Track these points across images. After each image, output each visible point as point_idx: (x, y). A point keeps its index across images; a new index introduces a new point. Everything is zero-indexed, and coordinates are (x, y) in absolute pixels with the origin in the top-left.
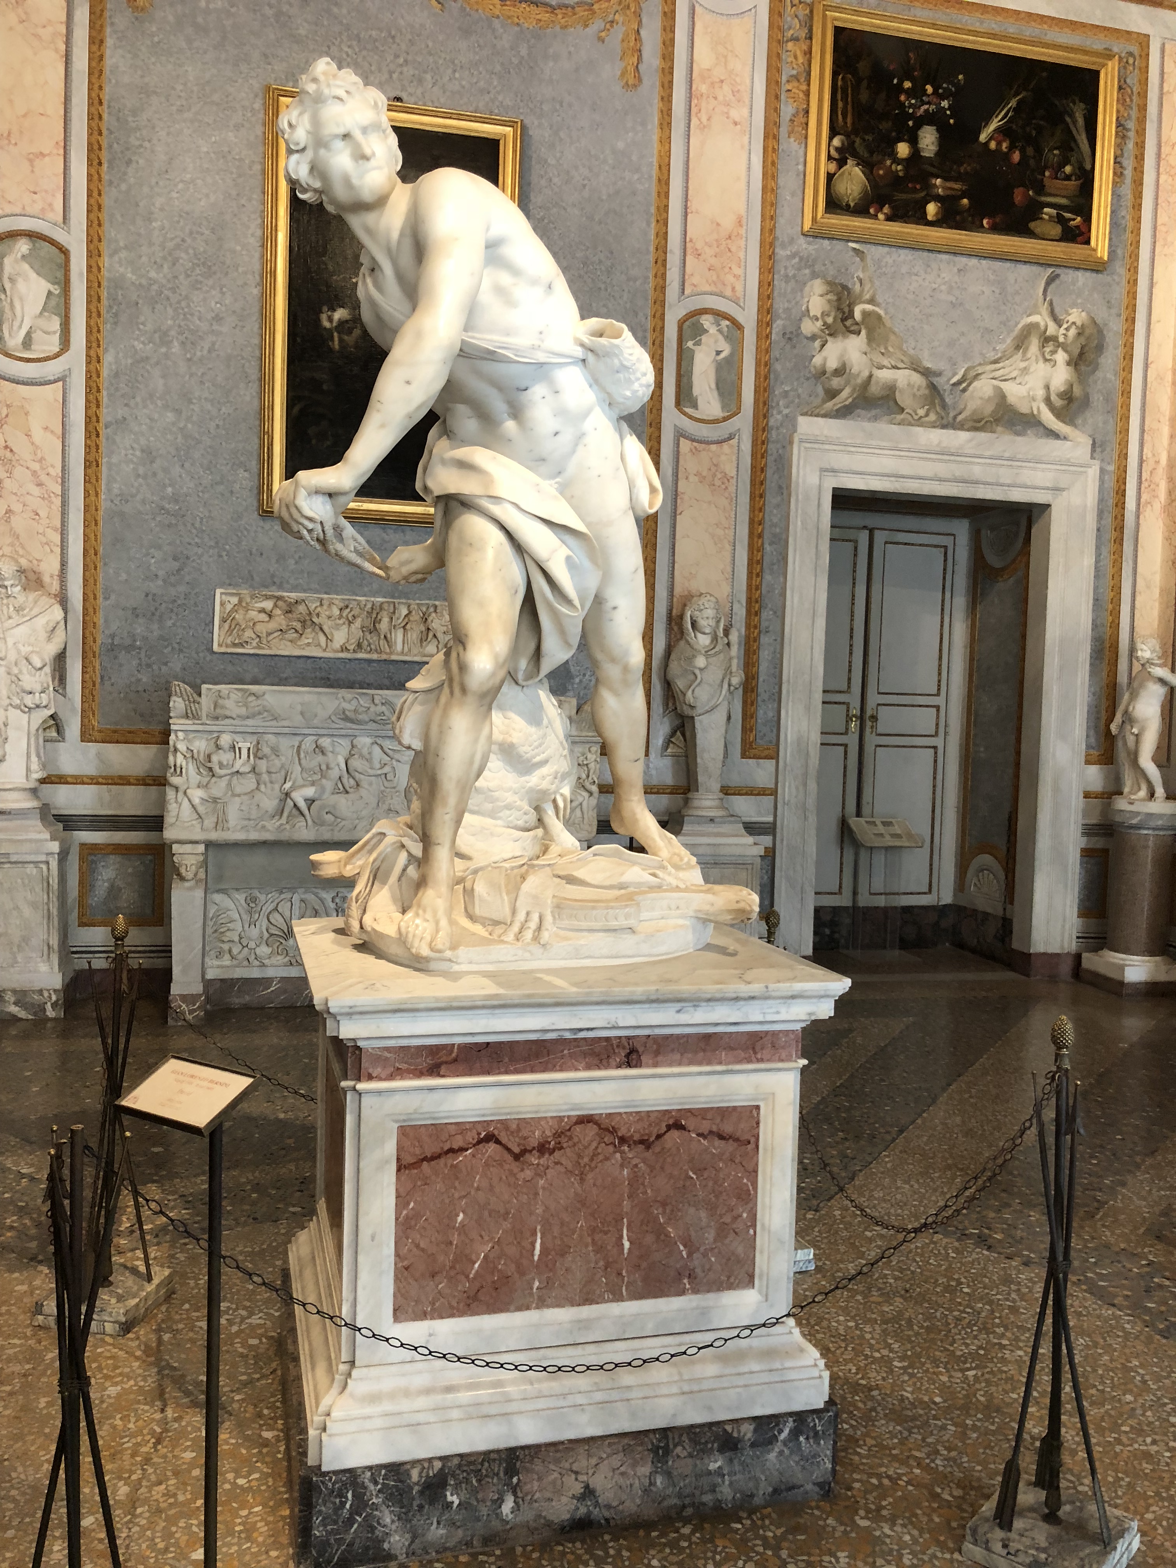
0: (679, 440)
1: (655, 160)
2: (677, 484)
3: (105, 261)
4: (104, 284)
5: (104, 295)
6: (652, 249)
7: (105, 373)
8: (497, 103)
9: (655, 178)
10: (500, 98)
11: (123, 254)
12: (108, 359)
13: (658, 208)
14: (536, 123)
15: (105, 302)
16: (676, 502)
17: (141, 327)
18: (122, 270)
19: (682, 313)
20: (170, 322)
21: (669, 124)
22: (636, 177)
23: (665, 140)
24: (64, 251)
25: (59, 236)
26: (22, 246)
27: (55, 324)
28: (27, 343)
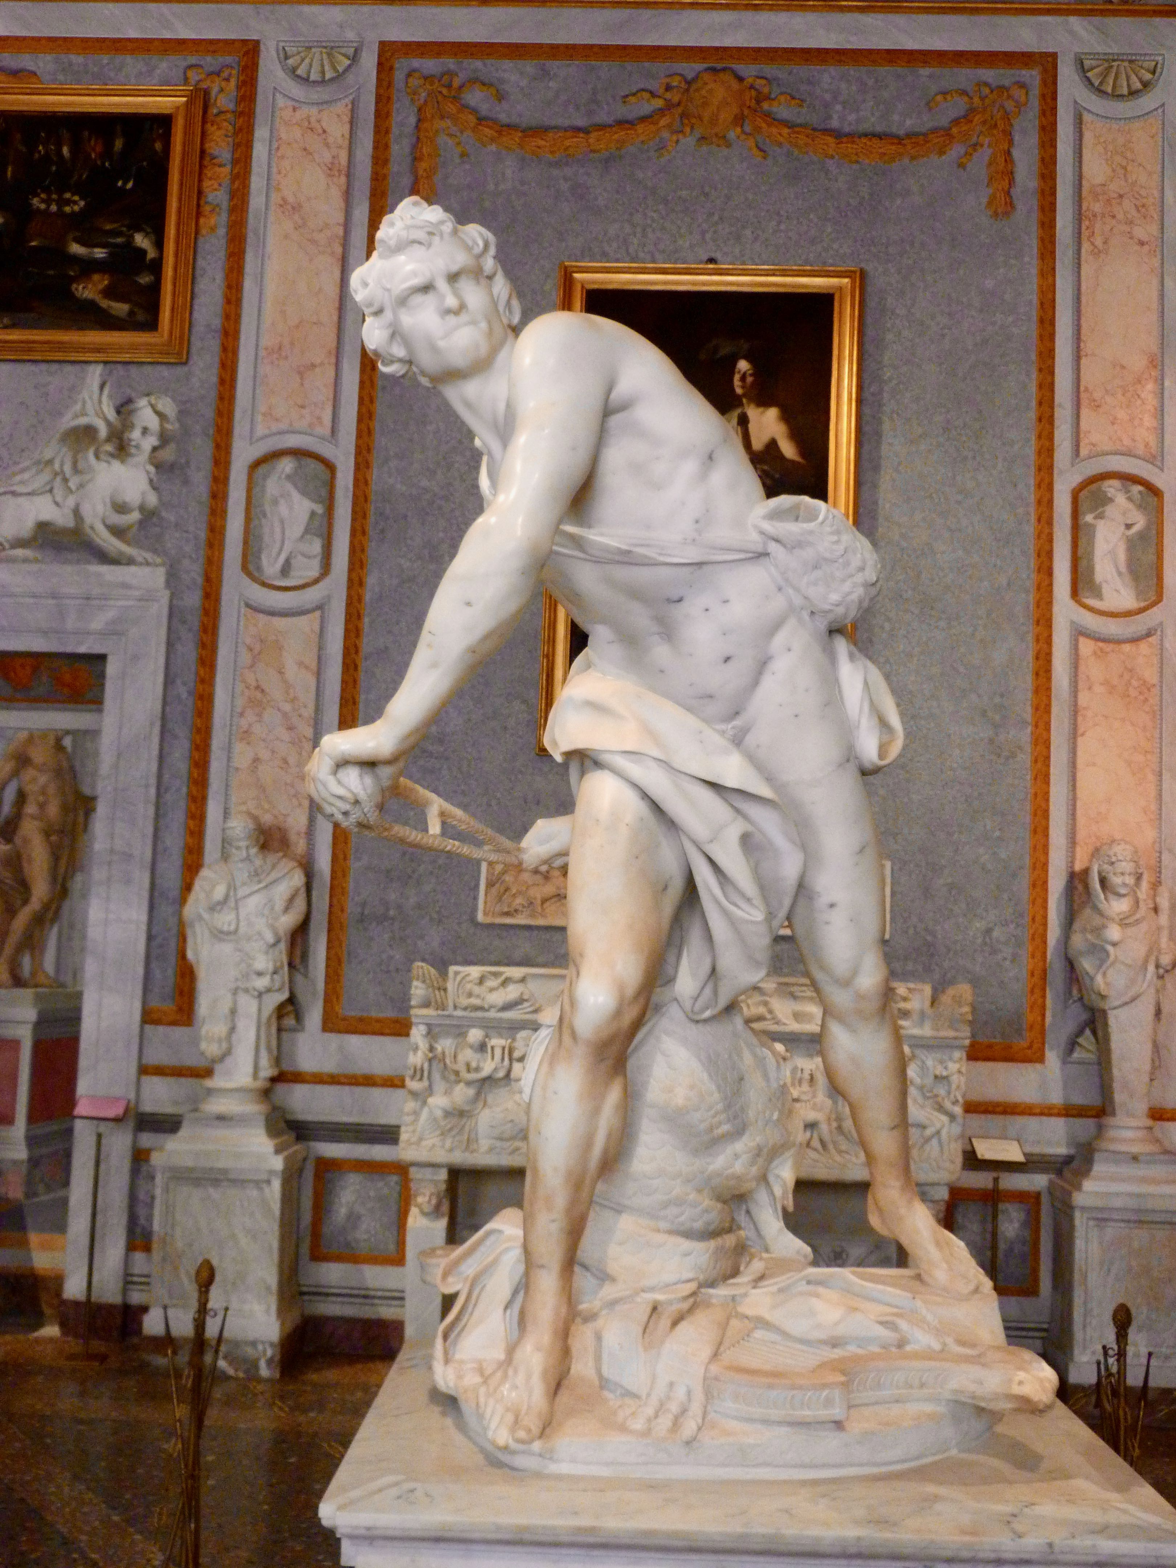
0: (1077, 641)
1: (1035, 299)
2: (1076, 697)
3: (375, 474)
4: (372, 497)
5: (372, 509)
6: (1034, 403)
7: (368, 597)
8: (831, 252)
9: (1035, 318)
10: (835, 246)
11: (393, 463)
12: (371, 580)
13: (1040, 354)
14: (880, 270)
15: (372, 518)
16: (1075, 720)
17: (409, 542)
18: (391, 481)
19: (1076, 479)
20: (441, 535)
21: (1053, 253)
22: (1010, 319)
23: (1048, 271)
24: (330, 467)
25: (326, 451)
26: (287, 465)
27: (316, 546)
28: (285, 570)
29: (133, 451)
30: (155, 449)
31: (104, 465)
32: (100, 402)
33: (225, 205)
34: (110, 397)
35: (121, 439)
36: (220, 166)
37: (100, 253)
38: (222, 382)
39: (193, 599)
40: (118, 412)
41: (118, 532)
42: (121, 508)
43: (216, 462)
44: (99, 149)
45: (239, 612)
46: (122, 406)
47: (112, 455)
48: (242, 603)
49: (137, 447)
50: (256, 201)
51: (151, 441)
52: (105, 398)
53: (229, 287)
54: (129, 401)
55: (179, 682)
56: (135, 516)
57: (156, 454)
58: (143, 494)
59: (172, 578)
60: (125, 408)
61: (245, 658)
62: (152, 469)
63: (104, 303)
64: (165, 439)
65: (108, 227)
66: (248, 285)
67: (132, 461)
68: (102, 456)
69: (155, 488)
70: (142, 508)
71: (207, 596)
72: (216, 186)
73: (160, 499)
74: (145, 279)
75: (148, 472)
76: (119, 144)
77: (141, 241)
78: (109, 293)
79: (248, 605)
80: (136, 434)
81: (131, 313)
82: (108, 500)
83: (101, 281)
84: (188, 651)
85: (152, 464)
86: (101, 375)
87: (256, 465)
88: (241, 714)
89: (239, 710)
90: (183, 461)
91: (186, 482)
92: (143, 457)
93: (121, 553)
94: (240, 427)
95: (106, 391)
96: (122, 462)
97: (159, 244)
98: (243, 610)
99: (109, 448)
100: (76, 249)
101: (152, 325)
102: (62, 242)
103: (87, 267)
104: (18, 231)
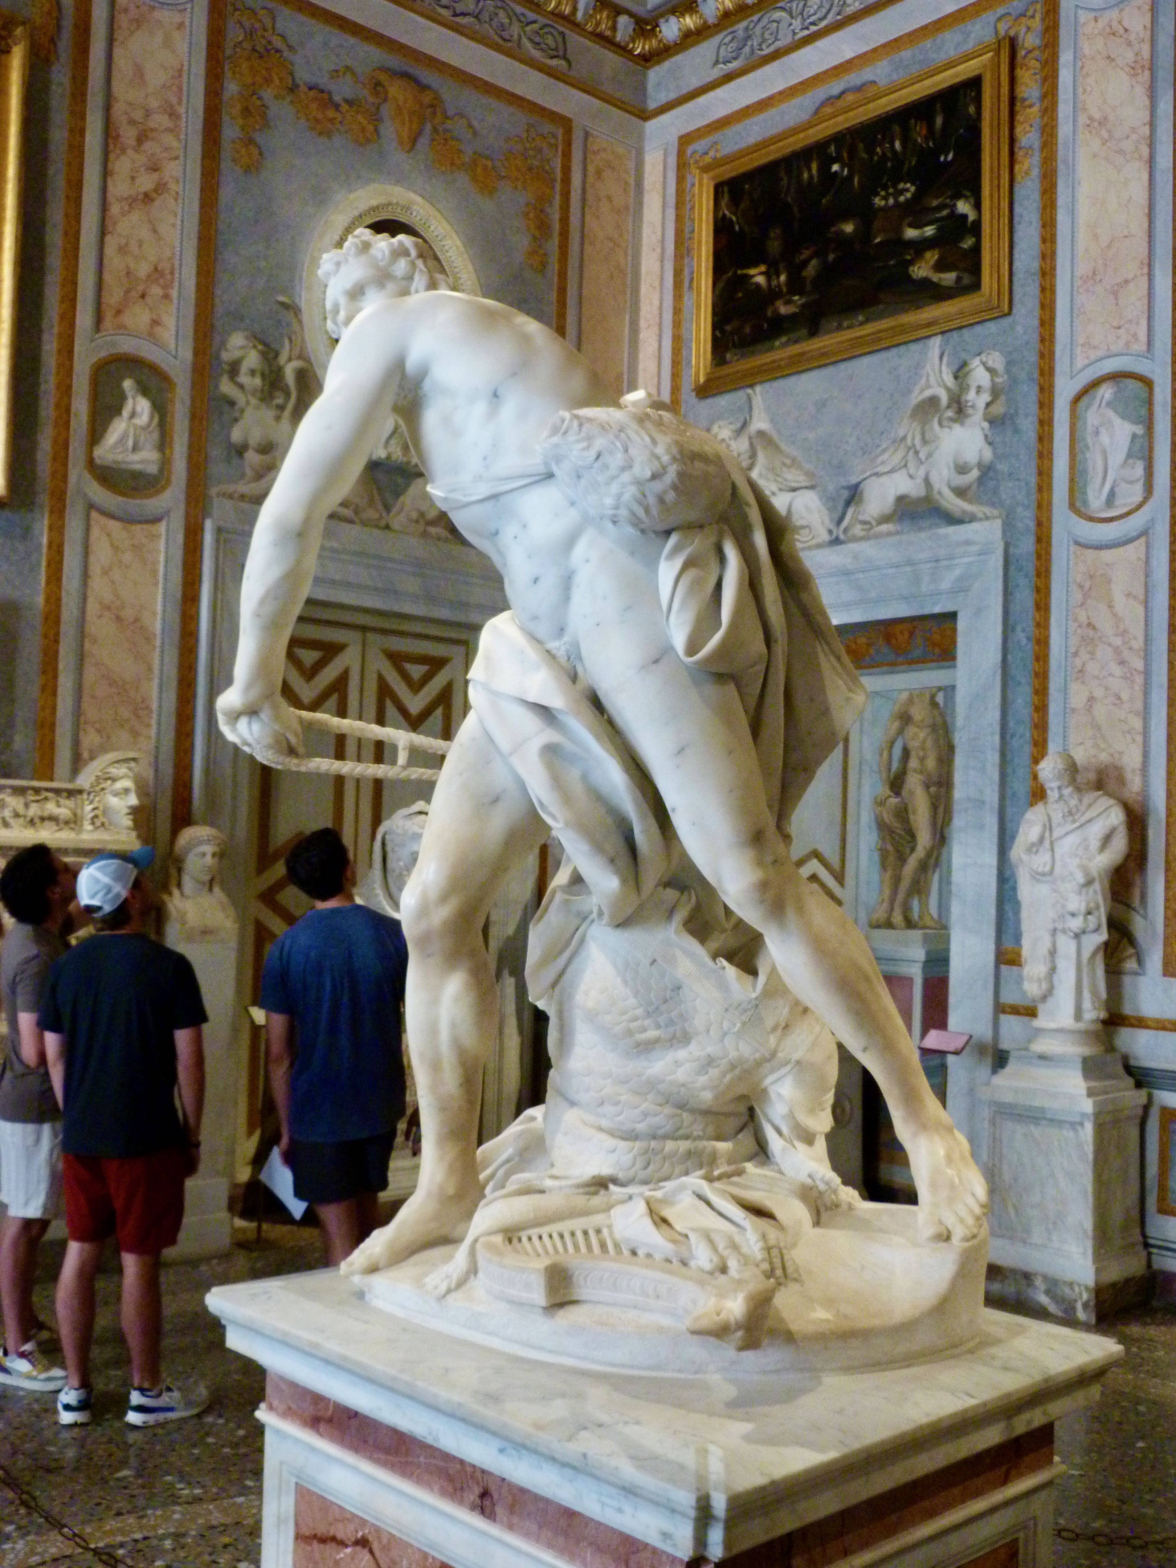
24: (1148, 383)
25: (1143, 367)
26: (1106, 392)
27: (1138, 470)
28: (1109, 503)
29: (970, 411)
30: (988, 405)
31: (946, 430)
32: (941, 371)
33: (1037, 145)
34: (949, 364)
35: (959, 402)
36: (1030, 106)
37: (929, 231)
38: (1042, 323)
39: (1026, 545)
40: (956, 377)
41: (961, 492)
42: (962, 469)
43: (1041, 405)
44: (924, 132)
45: (1068, 550)
46: (959, 370)
47: (952, 420)
48: (1071, 543)
49: (973, 407)
50: (1064, 130)
51: (986, 397)
52: (944, 368)
53: (1044, 226)
54: (964, 364)
55: (1019, 628)
56: (975, 473)
57: (990, 409)
58: (980, 451)
59: (1008, 526)
60: (960, 372)
61: (1078, 596)
62: (986, 425)
63: (935, 277)
64: (996, 392)
65: (935, 203)
66: (1061, 216)
67: (969, 421)
68: (945, 423)
69: (990, 444)
70: (980, 465)
71: (1039, 540)
72: (1028, 128)
73: (994, 453)
74: (967, 243)
75: (983, 429)
76: (939, 121)
77: (963, 207)
78: (940, 267)
79: (1077, 543)
80: (971, 395)
81: (959, 279)
82: (952, 465)
83: (932, 256)
84: (1025, 597)
85: (986, 420)
86: (940, 346)
87: (1077, 399)
88: (1076, 654)
89: (1073, 650)
90: (1012, 411)
91: (1016, 431)
92: (977, 417)
93: (964, 512)
94: (1061, 364)
95: (945, 359)
96: (962, 424)
97: (978, 206)
98: (1073, 548)
99: (950, 413)
100: (911, 233)
101: (976, 286)
102: (899, 231)
103: (920, 247)
104: (865, 233)
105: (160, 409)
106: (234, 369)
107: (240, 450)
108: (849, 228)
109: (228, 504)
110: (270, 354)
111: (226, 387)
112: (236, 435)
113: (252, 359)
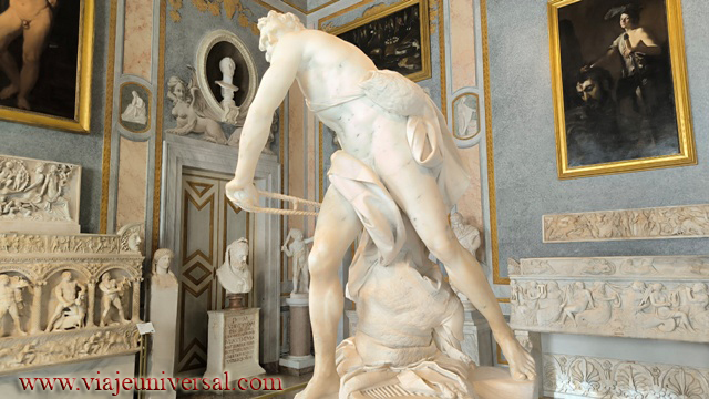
3: (491, 95)
4: (491, 102)
5: (491, 107)
11: (497, 89)
12: (494, 130)
15: (491, 109)
17: (505, 115)
18: (497, 95)
20: (516, 110)
24: (477, 96)
25: (474, 91)
26: (464, 99)
27: (475, 123)
28: (466, 134)
33: (437, 22)
36: (434, 11)
37: (404, 52)
44: (401, 21)
50: (446, 18)
53: (441, 48)
63: (407, 66)
65: (405, 43)
66: (446, 45)
72: (434, 17)
74: (417, 56)
76: (405, 17)
77: (415, 44)
78: (408, 63)
81: (415, 67)
83: (405, 60)
87: (454, 102)
94: (448, 91)
97: (420, 44)
100: (398, 53)
101: (420, 69)
102: (394, 51)
103: (402, 57)
104: (383, 53)
105: (146, 101)
106: (172, 89)
107: (175, 117)
108: (377, 51)
109: (171, 135)
110: (185, 84)
111: (170, 95)
112: (173, 112)
113: (179, 86)
